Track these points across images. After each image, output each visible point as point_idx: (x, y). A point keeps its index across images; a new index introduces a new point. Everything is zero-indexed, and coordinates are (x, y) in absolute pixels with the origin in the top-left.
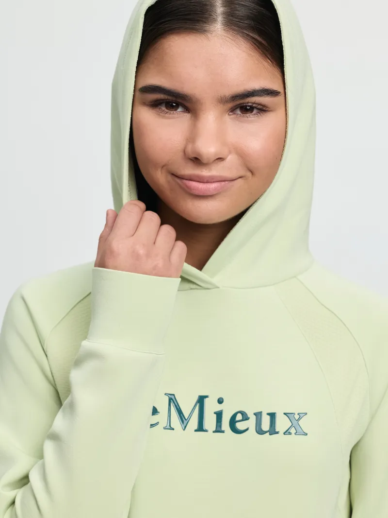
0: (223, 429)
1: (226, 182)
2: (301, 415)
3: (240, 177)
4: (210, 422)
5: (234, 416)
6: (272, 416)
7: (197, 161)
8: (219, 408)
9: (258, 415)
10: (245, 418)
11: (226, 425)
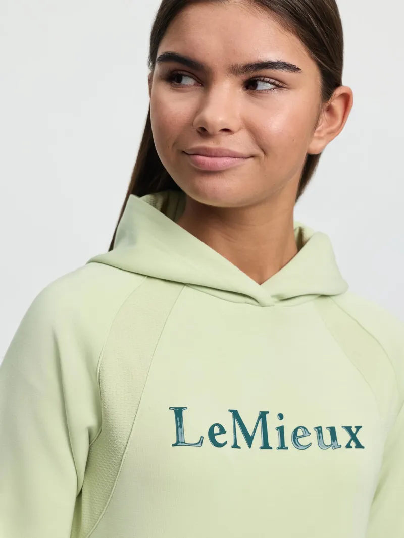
0: (286, 445)
1: (237, 159)
2: (358, 428)
3: (252, 157)
4: (274, 439)
5: (296, 431)
6: (333, 431)
8: (280, 423)
9: (319, 430)
10: (306, 432)
11: (288, 441)
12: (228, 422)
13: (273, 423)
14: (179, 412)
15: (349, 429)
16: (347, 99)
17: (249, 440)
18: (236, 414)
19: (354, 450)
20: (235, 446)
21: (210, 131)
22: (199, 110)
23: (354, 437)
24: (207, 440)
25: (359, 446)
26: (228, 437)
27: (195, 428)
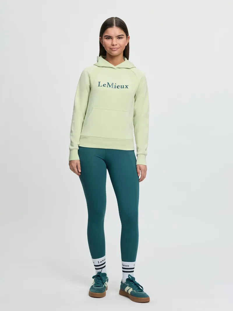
3: (119, 48)
4: (114, 87)
6: (123, 86)
7: (113, 45)
8: (115, 85)
10: (119, 86)
11: (116, 87)
12: (107, 84)
13: (114, 85)
14: (99, 82)
15: (126, 86)
16: (129, 37)
17: (110, 87)
18: (108, 83)
19: (126, 88)
20: (107, 87)
21: (114, 45)
22: (112, 42)
23: (127, 87)
24: (103, 86)
25: (127, 88)
26: (107, 86)
27: (101, 84)
